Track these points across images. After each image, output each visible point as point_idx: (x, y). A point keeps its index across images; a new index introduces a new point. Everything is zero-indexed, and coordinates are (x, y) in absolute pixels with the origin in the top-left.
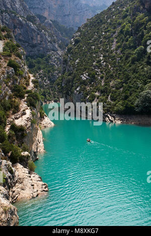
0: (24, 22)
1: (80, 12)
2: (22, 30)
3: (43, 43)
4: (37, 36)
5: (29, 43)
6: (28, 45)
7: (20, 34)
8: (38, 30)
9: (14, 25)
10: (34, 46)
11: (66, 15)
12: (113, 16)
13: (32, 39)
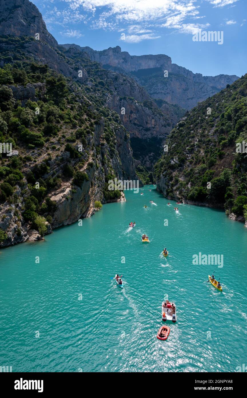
0: (140, 108)
1: (206, 95)
2: (138, 115)
3: (157, 126)
4: (151, 121)
5: (143, 127)
6: (142, 129)
7: (136, 118)
8: (153, 114)
9: (131, 111)
10: (147, 130)
11: (189, 99)
12: (222, 100)
13: (147, 123)
